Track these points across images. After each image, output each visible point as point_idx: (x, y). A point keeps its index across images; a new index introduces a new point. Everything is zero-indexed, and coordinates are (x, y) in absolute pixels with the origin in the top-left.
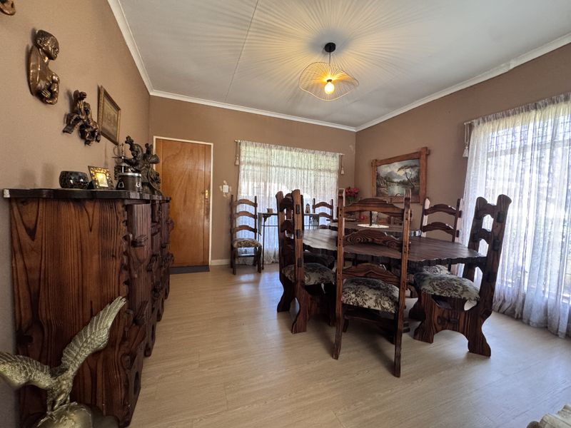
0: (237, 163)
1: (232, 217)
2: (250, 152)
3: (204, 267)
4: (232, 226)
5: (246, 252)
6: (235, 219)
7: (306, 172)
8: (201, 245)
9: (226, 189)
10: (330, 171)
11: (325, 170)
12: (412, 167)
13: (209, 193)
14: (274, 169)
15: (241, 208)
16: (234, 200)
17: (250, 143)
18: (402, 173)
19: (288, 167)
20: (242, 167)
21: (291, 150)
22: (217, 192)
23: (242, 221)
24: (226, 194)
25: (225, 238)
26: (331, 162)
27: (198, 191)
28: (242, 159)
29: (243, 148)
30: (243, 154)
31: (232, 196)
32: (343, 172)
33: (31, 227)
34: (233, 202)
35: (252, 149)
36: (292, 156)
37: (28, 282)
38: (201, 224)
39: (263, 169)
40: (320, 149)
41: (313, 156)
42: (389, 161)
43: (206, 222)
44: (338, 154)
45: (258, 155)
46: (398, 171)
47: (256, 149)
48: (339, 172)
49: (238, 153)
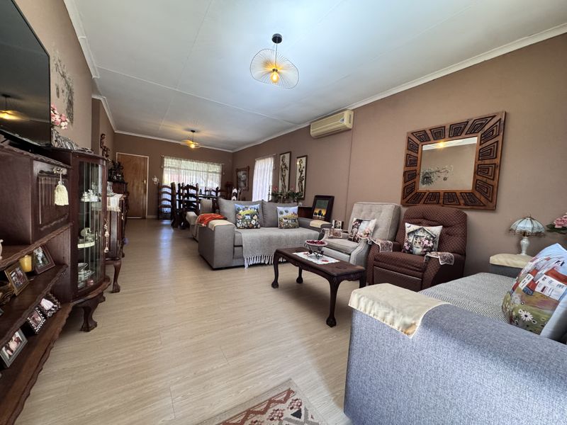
0: (162, 167)
2: (169, 162)
3: (144, 218)
4: (159, 198)
6: (161, 195)
7: (202, 173)
8: (142, 208)
10: (216, 173)
11: (213, 172)
13: (146, 181)
14: (183, 170)
15: (164, 190)
16: (160, 186)
17: (168, 157)
19: (191, 170)
20: (165, 169)
23: (164, 196)
24: (156, 182)
26: (217, 168)
27: (140, 181)
28: (165, 165)
29: (165, 159)
30: (165, 162)
31: (159, 183)
38: (142, 198)
39: (177, 170)
41: (206, 165)
44: (221, 165)
45: (174, 163)
47: (173, 160)
48: (222, 173)
49: (162, 162)
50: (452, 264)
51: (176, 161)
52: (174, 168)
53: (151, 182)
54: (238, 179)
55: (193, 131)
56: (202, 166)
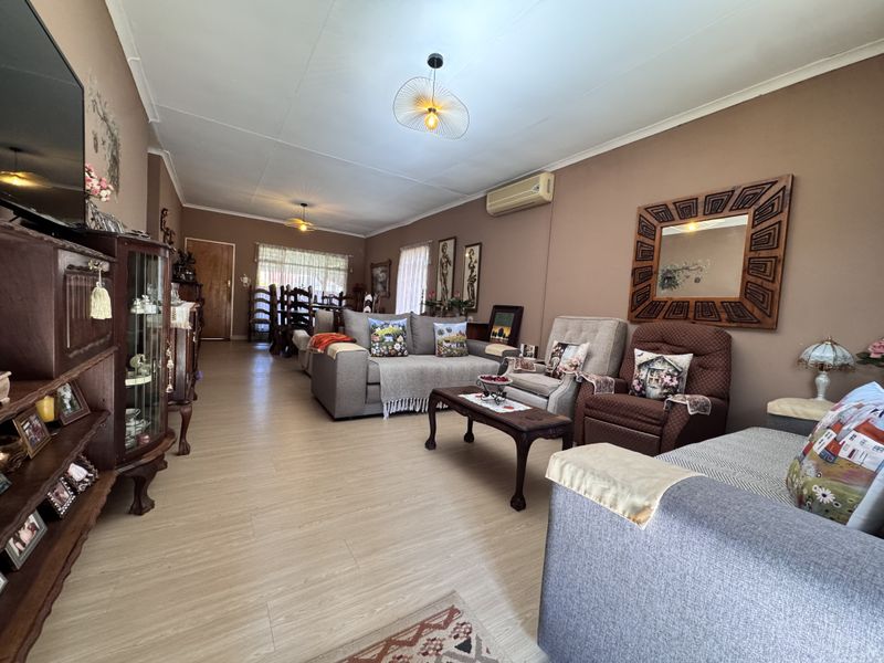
0: (256, 260)
1: (251, 302)
2: (266, 252)
3: (227, 340)
4: (250, 309)
6: (254, 304)
7: (317, 269)
8: (224, 323)
10: (340, 270)
11: (335, 269)
13: (231, 283)
14: (288, 266)
16: (253, 289)
17: (266, 245)
19: (301, 265)
20: (260, 263)
23: (260, 306)
24: (246, 284)
26: (341, 262)
27: (221, 281)
28: (260, 257)
29: (261, 249)
30: (260, 253)
31: (251, 286)
32: (351, 271)
35: (268, 249)
38: (224, 307)
39: (278, 265)
41: (324, 257)
43: (228, 305)
44: (346, 256)
45: (274, 255)
47: (273, 250)
48: (349, 270)
49: (256, 252)
50: (708, 413)
51: (277, 251)
52: (274, 262)
53: (238, 282)
54: (374, 279)
55: (304, 205)
56: (318, 259)
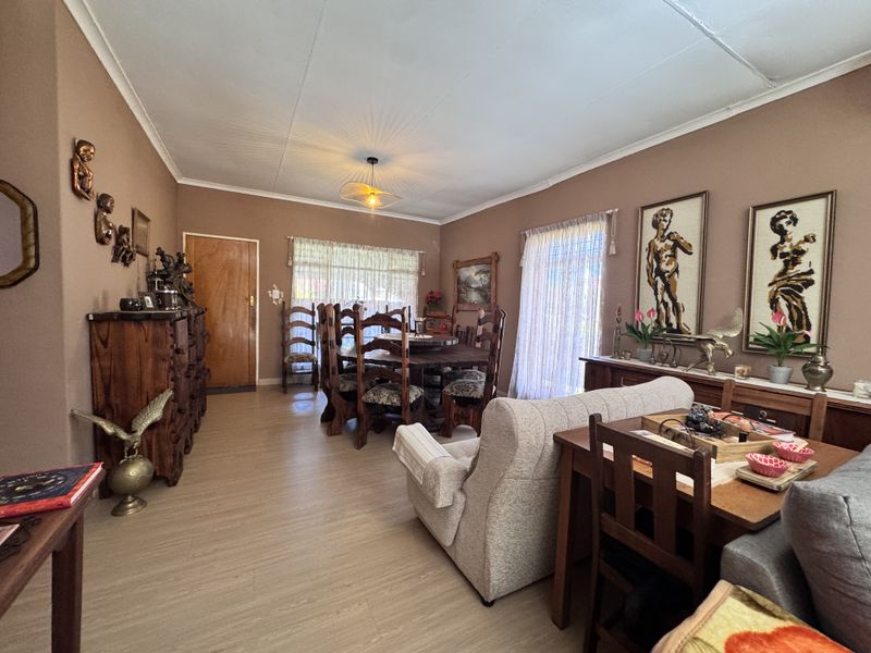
0: (290, 264)
1: (285, 328)
2: (305, 251)
3: (251, 387)
4: (284, 338)
5: (302, 368)
6: (288, 330)
7: (377, 273)
8: (246, 361)
9: (276, 294)
10: (408, 272)
11: (401, 271)
12: (485, 272)
13: (255, 300)
14: (336, 270)
15: (296, 317)
16: (287, 307)
17: (304, 240)
18: (477, 278)
19: (354, 268)
20: (296, 268)
21: (357, 248)
22: (265, 298)
23: (297, 332)
24: (277, 300)
25: (275, 352)
26: (409, 261)
27: (241, 298)
28: (296, 259)
29: (297, 246)
30: (296, 252)
31: (284, 303)
32: (424, 274)
33: (104, 338)
34: (285, 310)
35: (308, 246)
36: (359, 255)
37: (102, 378)
38: (245, 337)
39: (323, 270)
40: (395, 247)
41: (385, 254)
42: (468, 264)
43: (251, 335)
44: (417, 252)
45: (316, 254)
46: (474, 276)
47: (314, 247)
49: (290, 253)
51: (320, 247)
52: (316, 265)
55: (372, 160)
